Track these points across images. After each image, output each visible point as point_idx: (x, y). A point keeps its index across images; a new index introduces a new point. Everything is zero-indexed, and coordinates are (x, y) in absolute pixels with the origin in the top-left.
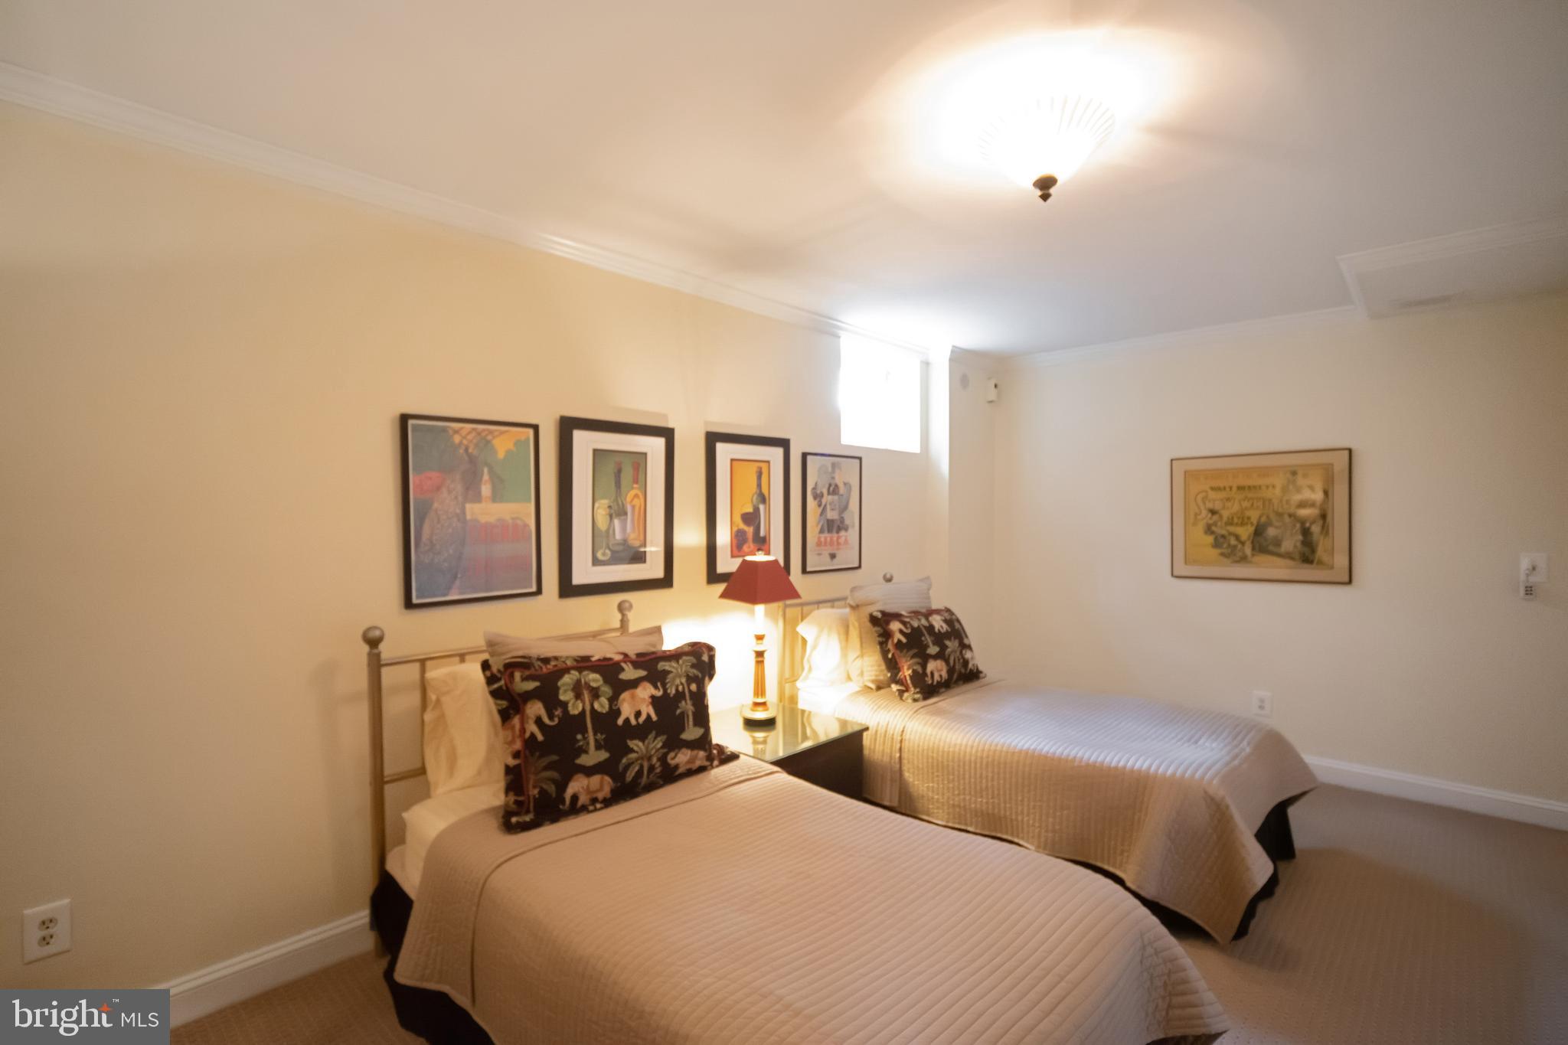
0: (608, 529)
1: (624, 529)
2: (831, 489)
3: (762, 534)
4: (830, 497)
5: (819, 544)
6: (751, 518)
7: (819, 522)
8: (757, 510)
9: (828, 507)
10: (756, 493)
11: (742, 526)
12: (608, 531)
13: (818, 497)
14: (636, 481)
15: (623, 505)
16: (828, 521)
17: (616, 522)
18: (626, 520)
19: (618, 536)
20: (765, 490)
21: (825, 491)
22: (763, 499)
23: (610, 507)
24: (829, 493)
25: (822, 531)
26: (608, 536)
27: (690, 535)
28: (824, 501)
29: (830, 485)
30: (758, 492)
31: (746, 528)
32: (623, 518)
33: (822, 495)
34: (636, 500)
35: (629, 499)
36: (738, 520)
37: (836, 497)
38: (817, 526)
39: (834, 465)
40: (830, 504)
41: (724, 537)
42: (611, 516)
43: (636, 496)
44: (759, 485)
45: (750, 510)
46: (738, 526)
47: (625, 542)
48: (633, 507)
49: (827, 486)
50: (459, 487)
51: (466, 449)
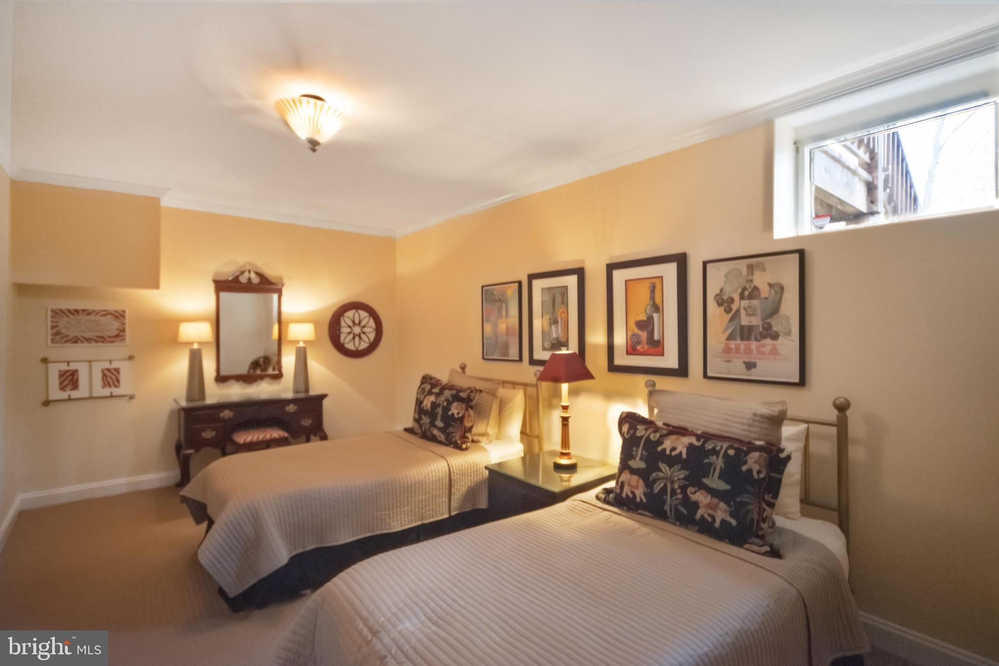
0: (550, 330)
1: (557, 331)
2: (747, 293)
3: (656, 337)
4: (744, 303)
5: (727, 350)
6: (646, 325)
7: (727, 329)
8: (650, 319)
9: (743, 312)
10: (649, 304)
11: (637, 331)
12: (549, 333)
13: (724, 302)
14: (563, 303)
15: (556, 317)
16: (742, 327)
17: (553, 327)
18: (558, 326)
19: (554, 335)
20: (658, 301)
21: (736, 297)
22: (657, 308)
23: (550, 319)
24: (742, 297)
25: (730, 337)
26: (549, 335)
27: (597, 337)
28: (734, 307)
29: (744, 289)
30: (651, 303)
31: (640, 333)
32: (556, 325)
33: (732, 300)
34: (563, 315)
35: (559, 314)
36: (632, 325)
37: (755, 302)
38: (724, 332)
39: (751, 268)
40: (745, 309)
41: (620, 339)
42: (551, 325)
43: (563, 312)
44: (653, 298)
45: (642, 317)
46: (633, 331)
47: (557, 338)
48: (562, 318)
49: (739, 291)
50: (496, 312)
51: (498, 296)
